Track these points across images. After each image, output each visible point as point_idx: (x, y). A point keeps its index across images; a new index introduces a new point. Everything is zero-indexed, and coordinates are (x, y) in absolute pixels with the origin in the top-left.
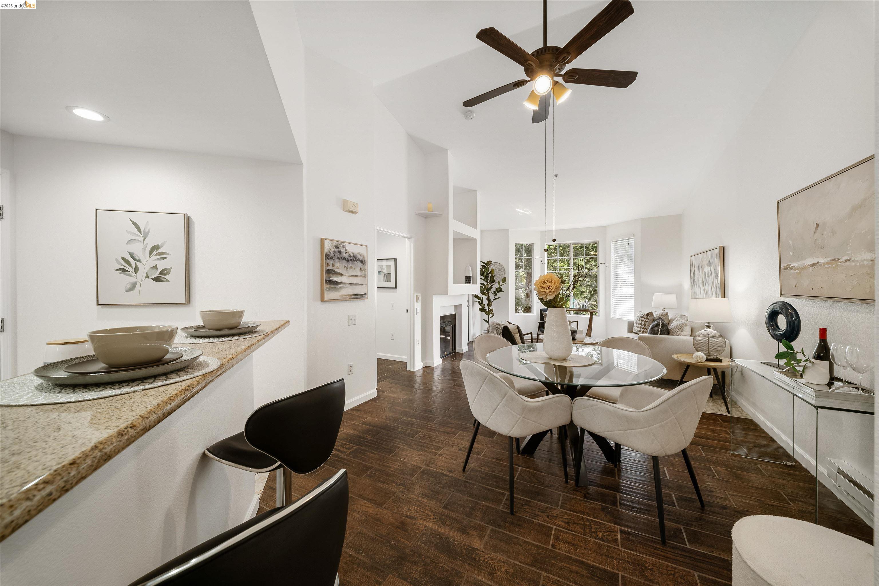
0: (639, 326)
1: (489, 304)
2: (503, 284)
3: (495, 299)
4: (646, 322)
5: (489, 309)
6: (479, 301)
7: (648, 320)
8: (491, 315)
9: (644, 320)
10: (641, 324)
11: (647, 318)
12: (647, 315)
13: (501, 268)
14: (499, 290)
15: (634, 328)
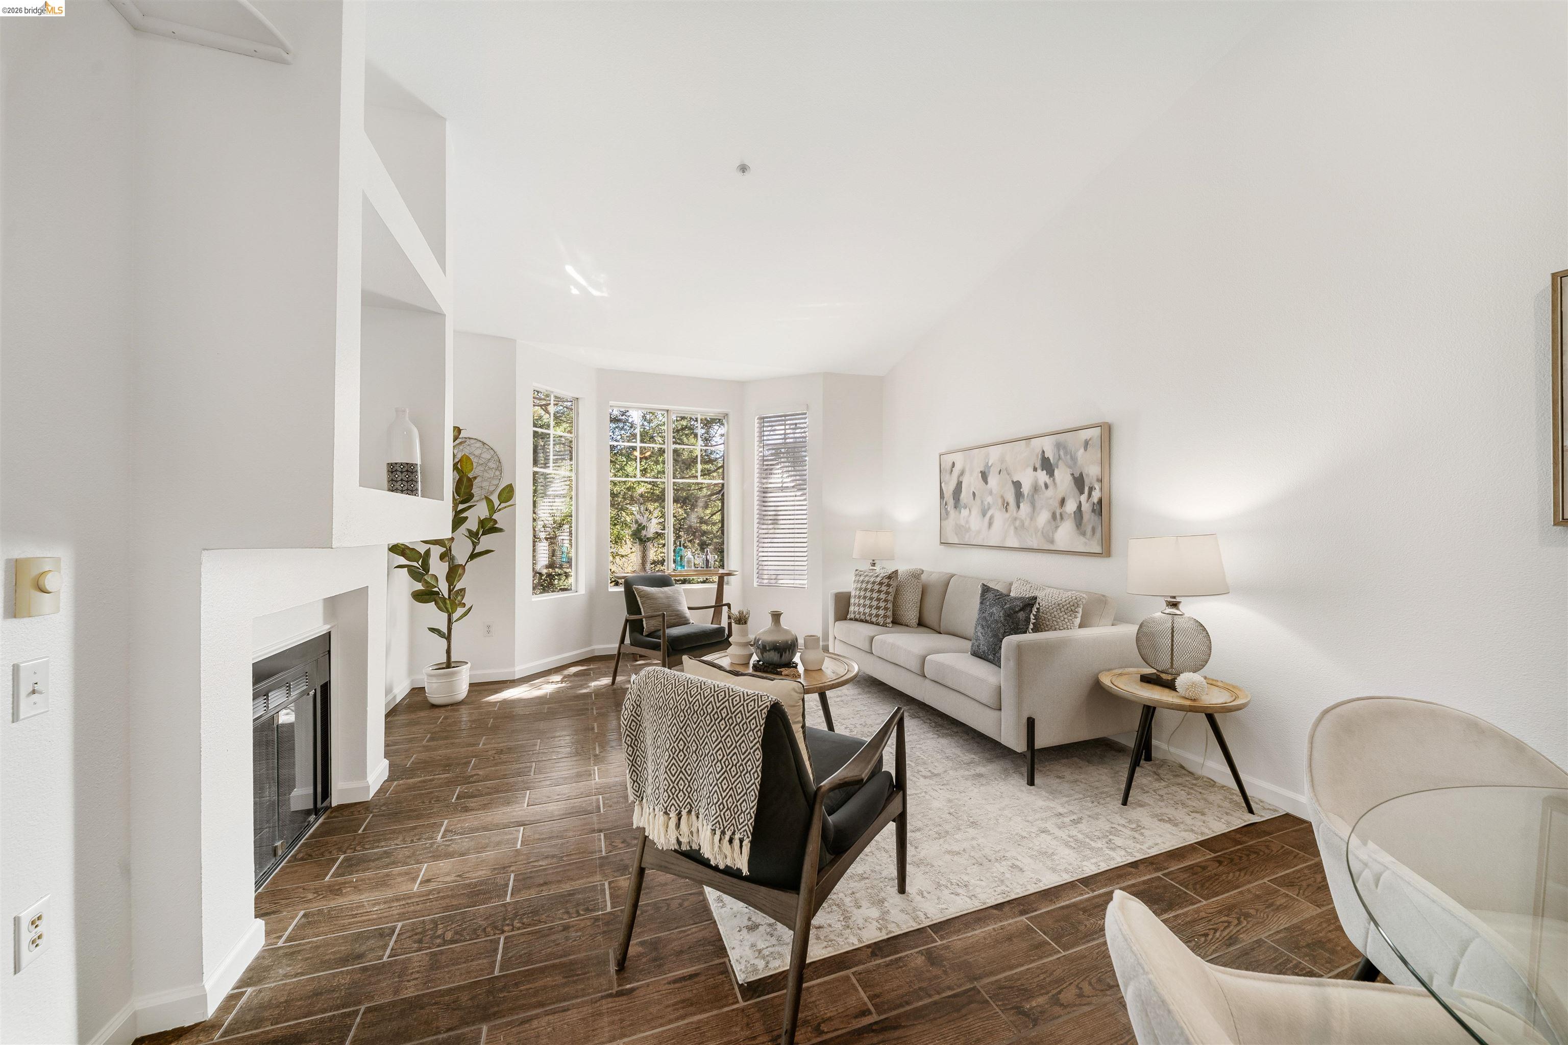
0: (875, 603)
1: (454, 573)
2: (503, 505)
3: (473, 556)
4: (887, 593)
5: (450, 591)
6: (415, 564)
7: (890, 590)
8: (460, 611)
9: (884, 588)
10: (878, 600)
11: (889, 585)
12: (889, 577)
13: (487, 456)
14: (489, 527)
15: (852, 609)
